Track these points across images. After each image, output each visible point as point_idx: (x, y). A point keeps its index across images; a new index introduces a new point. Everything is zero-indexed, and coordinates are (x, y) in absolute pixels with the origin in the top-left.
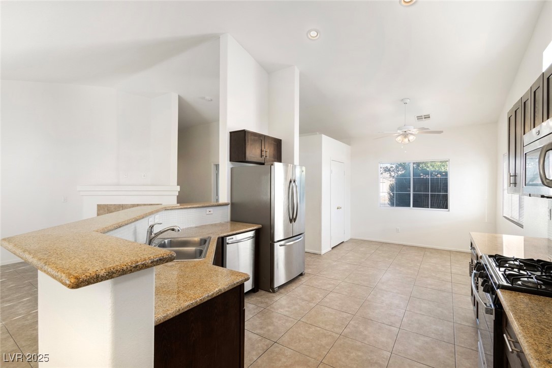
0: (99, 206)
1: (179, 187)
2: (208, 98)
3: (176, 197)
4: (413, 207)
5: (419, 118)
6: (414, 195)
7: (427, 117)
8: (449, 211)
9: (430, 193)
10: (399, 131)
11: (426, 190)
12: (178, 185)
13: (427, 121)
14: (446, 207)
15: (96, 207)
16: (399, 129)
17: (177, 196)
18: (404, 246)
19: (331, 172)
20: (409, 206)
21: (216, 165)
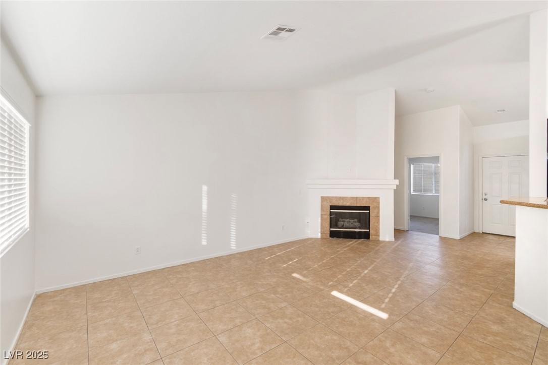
0: (322, 198)
1: (398, 181)
3: (393, 191)
12: (395, 178)
15: (320, 199)
21: (408, 158)
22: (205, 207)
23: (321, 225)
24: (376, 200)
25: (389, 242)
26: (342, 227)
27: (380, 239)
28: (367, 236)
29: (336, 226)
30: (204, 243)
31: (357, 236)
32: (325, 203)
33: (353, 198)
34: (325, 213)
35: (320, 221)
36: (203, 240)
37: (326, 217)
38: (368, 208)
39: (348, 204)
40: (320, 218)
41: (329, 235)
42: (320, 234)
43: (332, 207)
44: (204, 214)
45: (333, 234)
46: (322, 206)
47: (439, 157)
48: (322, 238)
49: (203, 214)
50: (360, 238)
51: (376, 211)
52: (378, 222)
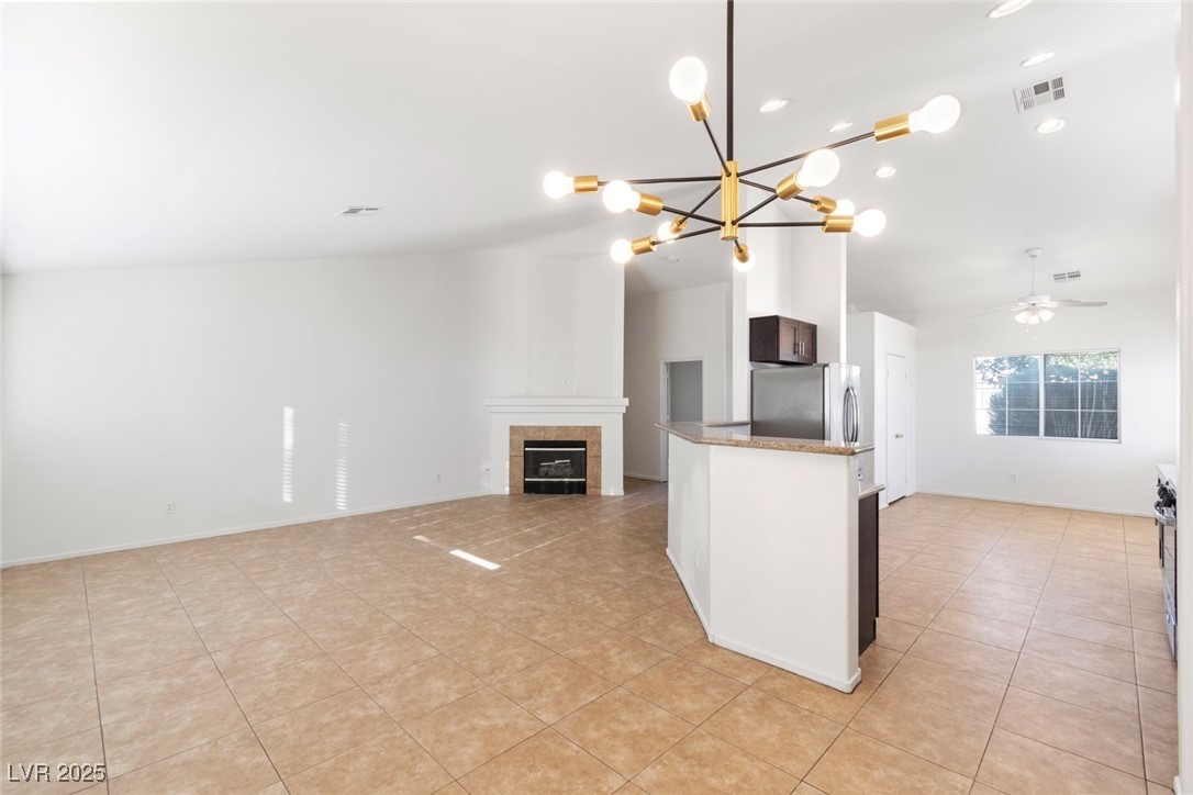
0: (512, 428)
1: (627, 399)
2: (672, 258)
3: (621, 416)
4: (1046, 434)
5: (1059, 277)
6: (1047, 415)
7: (1076, 275)
8: (1120, 442)
9: (1080, 410)
10: (1021, 304)
11: (1073, 404)
12: (624, 396)
13: (1074, 281)
14: (1114, 436)
15: (508, 430)
16: (1021, 300)
17: (624, 415)
18: (1027, 505)
19: (887, 373)
20: (1036, 433)
21: (667, 363)
22: (288, 441)
23: (511, 473)
24: (595, 431)
25: (615, 497)
26: (546, 476)
27: (603, 494)
28: (581, 489)
29: (536, 474)
30: (287, 498)
31: (566, 490)
32: (515, 437)
33: (560, 428)
34: (516, 453)
35: (507, 466)
36: (285, 495)
37: (517, 459)
38: (583, 444)
39: (553, 439)
40: (507, 463)
41: (522, 490)
42: (508, 489)
43: (527, 444)
44: (288, 454)
45: (530, 488)
46: (511, 441)
47: (701, 362)
48: (511, 494)
49: (286, 452)
50: (571, 492)
51: (595, 448)
52: (599, 466)
